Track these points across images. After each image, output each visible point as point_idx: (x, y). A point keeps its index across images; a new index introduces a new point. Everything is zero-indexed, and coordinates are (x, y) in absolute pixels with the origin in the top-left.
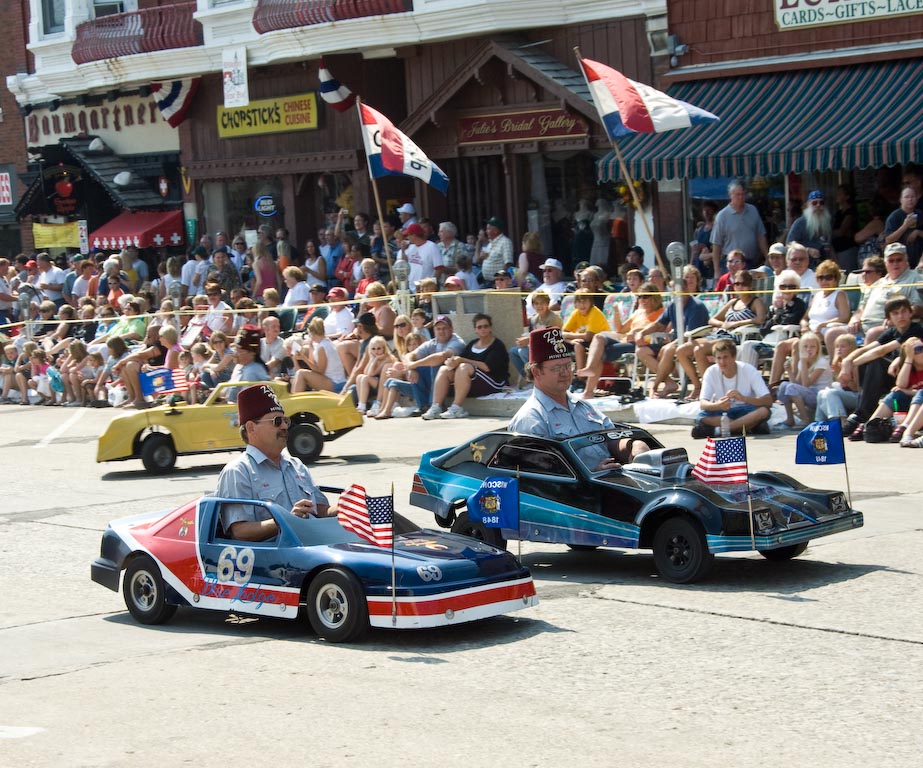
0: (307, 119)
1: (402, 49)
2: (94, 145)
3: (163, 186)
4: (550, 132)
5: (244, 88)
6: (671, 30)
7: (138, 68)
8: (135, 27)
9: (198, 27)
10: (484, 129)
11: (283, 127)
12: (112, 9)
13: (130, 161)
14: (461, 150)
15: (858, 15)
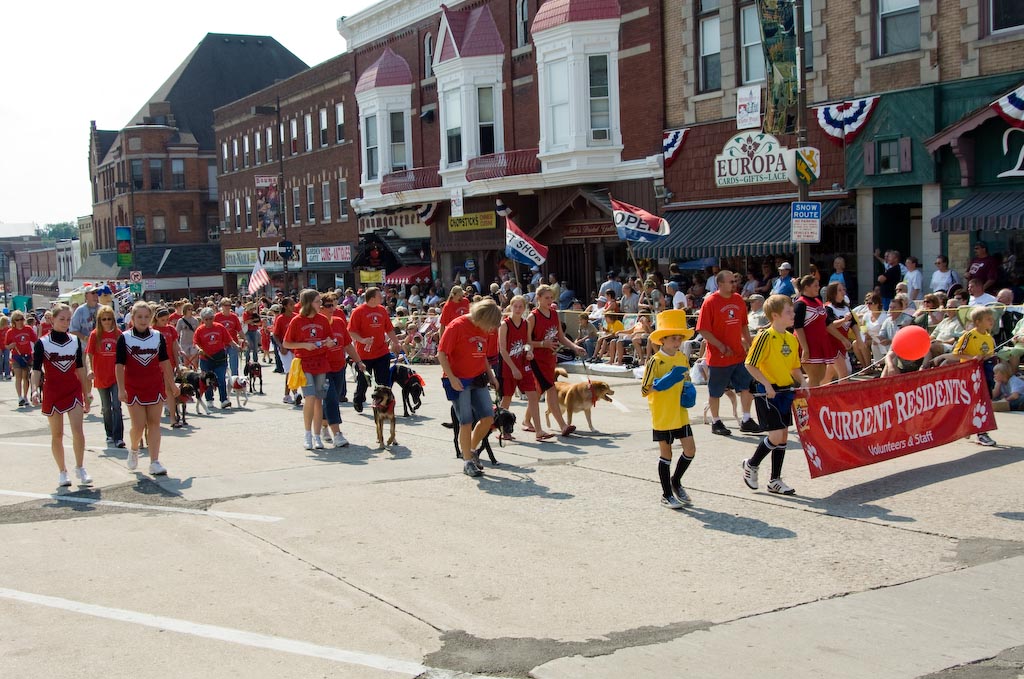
0: (491, 223)
1: (537, 191)
2: (390, 234)
3: (422, 254)
4: (607, 233)
5: (461, 208)
6: (665, 185)
7: (411, 197)
8: (411, 177)
9: (440, 178)
10: (575, 231)
11: (479, 227)
12: (401, 168)
13: (407, 242)
14: (564, 240)
15: (755, 181)
